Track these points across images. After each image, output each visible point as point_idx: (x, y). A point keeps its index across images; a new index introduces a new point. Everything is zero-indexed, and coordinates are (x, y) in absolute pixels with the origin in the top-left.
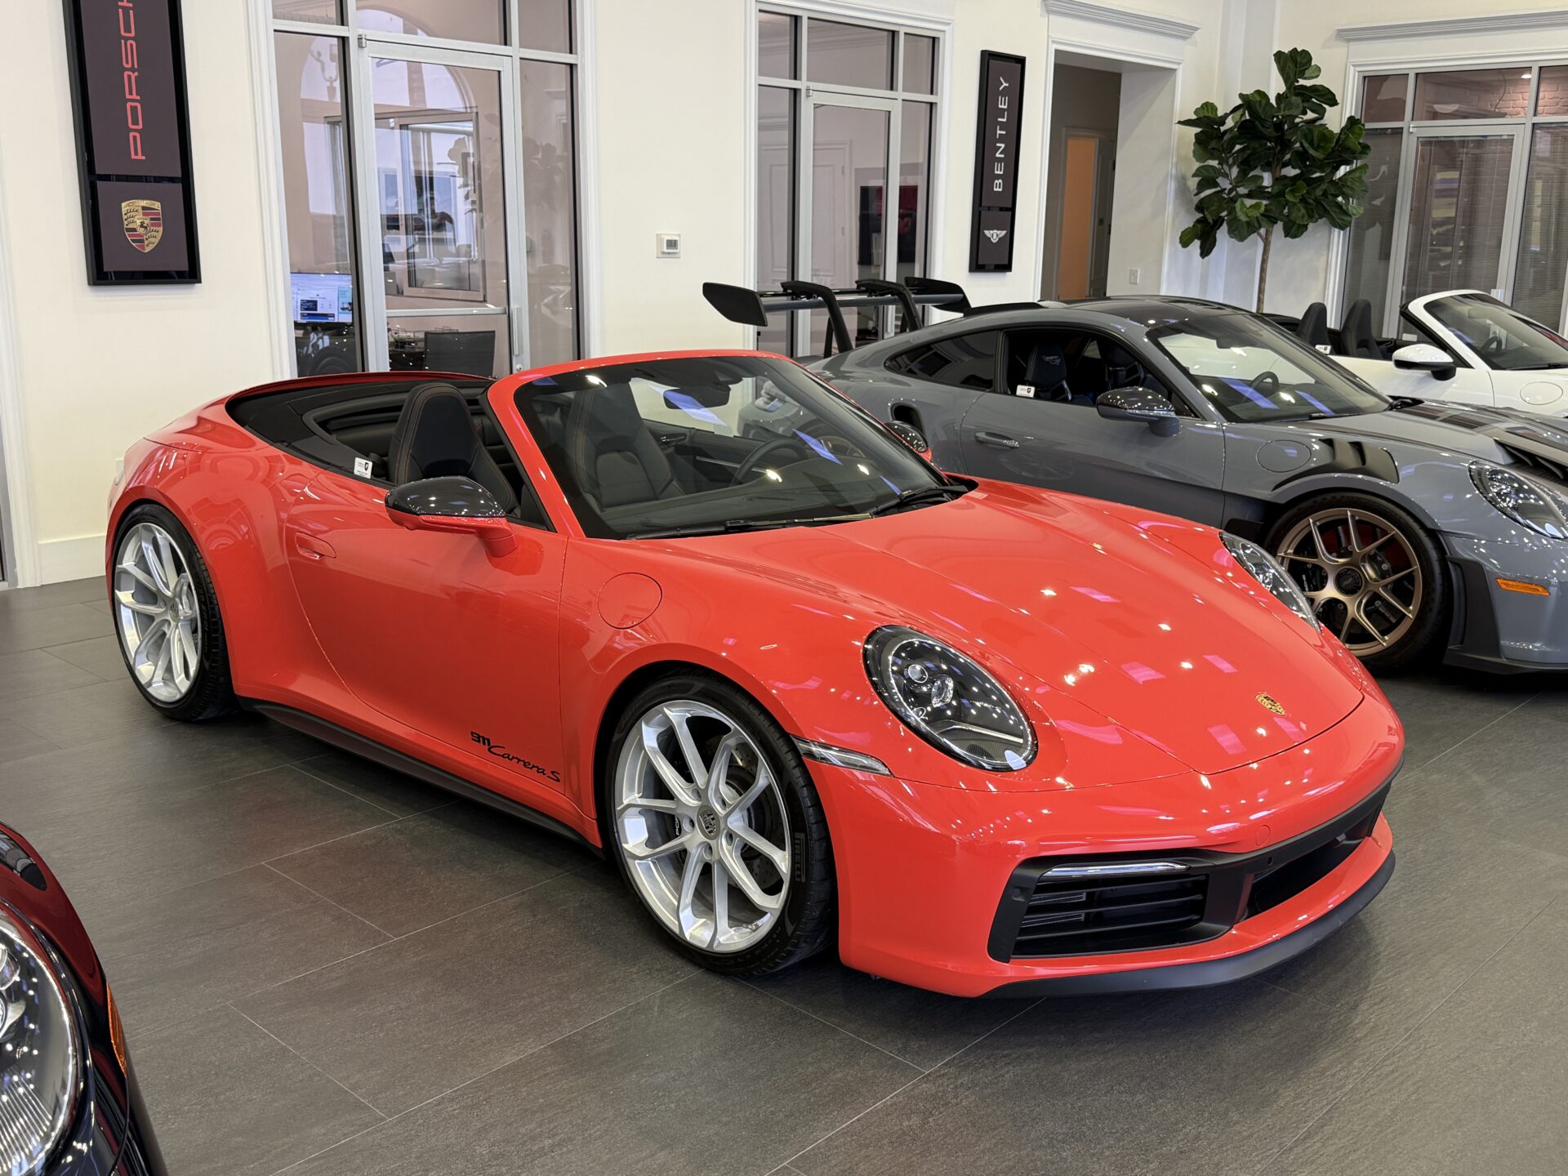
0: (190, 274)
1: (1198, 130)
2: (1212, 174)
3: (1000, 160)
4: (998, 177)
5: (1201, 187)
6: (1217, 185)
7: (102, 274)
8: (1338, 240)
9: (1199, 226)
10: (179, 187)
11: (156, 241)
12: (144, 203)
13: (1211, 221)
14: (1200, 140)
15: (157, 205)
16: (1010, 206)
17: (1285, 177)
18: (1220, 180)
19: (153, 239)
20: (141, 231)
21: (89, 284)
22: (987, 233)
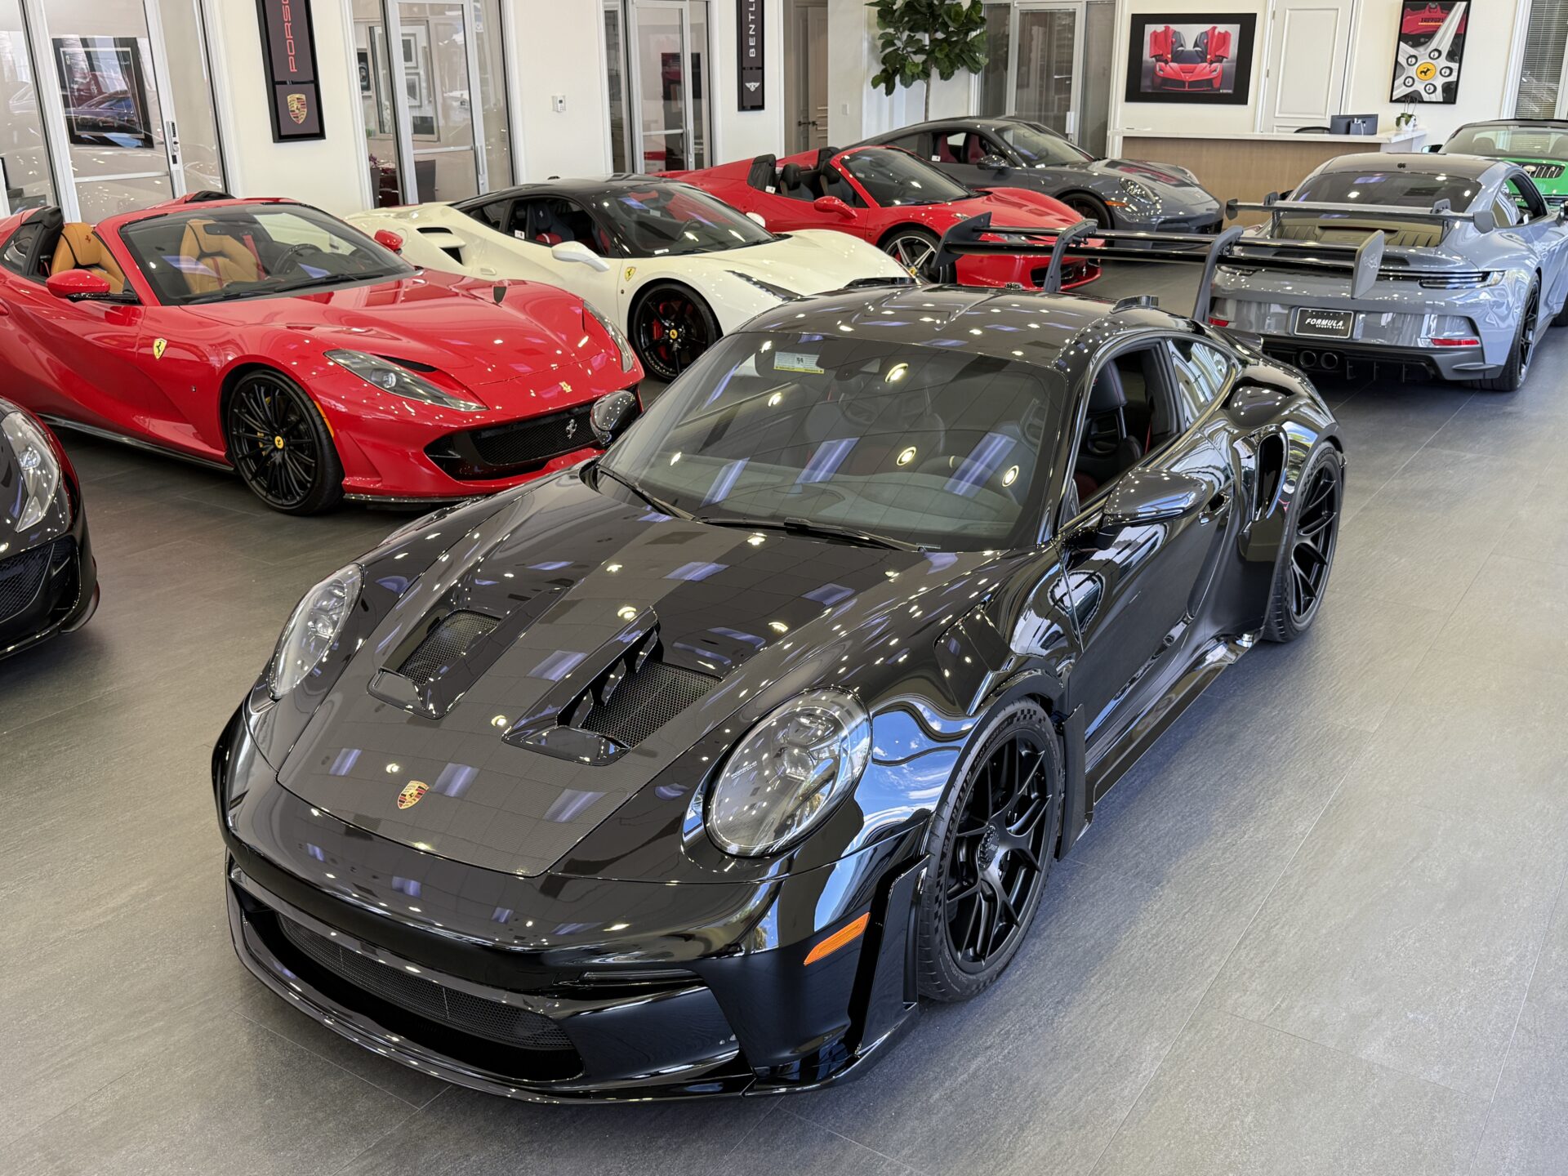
0: (320, 135)
1: (879, 8)
2: (890, 38)
3: (752, 36)
4: (752, 47)
5: (884, 46)
6: (894, 45)
7: (280, 136)
8: (975, 80)
9: (884, 74)
10: (312, 86)
11: (304, 117)
12: (298, 96)
13: (891, 71)
14: (881, 15)
15: (303, 97)
16: (760, 66)
17: (936, 39)
18: (896, 41)
19: (302, 115)
20: (297, 111)
21: (274, 142)
22: (748, 85)
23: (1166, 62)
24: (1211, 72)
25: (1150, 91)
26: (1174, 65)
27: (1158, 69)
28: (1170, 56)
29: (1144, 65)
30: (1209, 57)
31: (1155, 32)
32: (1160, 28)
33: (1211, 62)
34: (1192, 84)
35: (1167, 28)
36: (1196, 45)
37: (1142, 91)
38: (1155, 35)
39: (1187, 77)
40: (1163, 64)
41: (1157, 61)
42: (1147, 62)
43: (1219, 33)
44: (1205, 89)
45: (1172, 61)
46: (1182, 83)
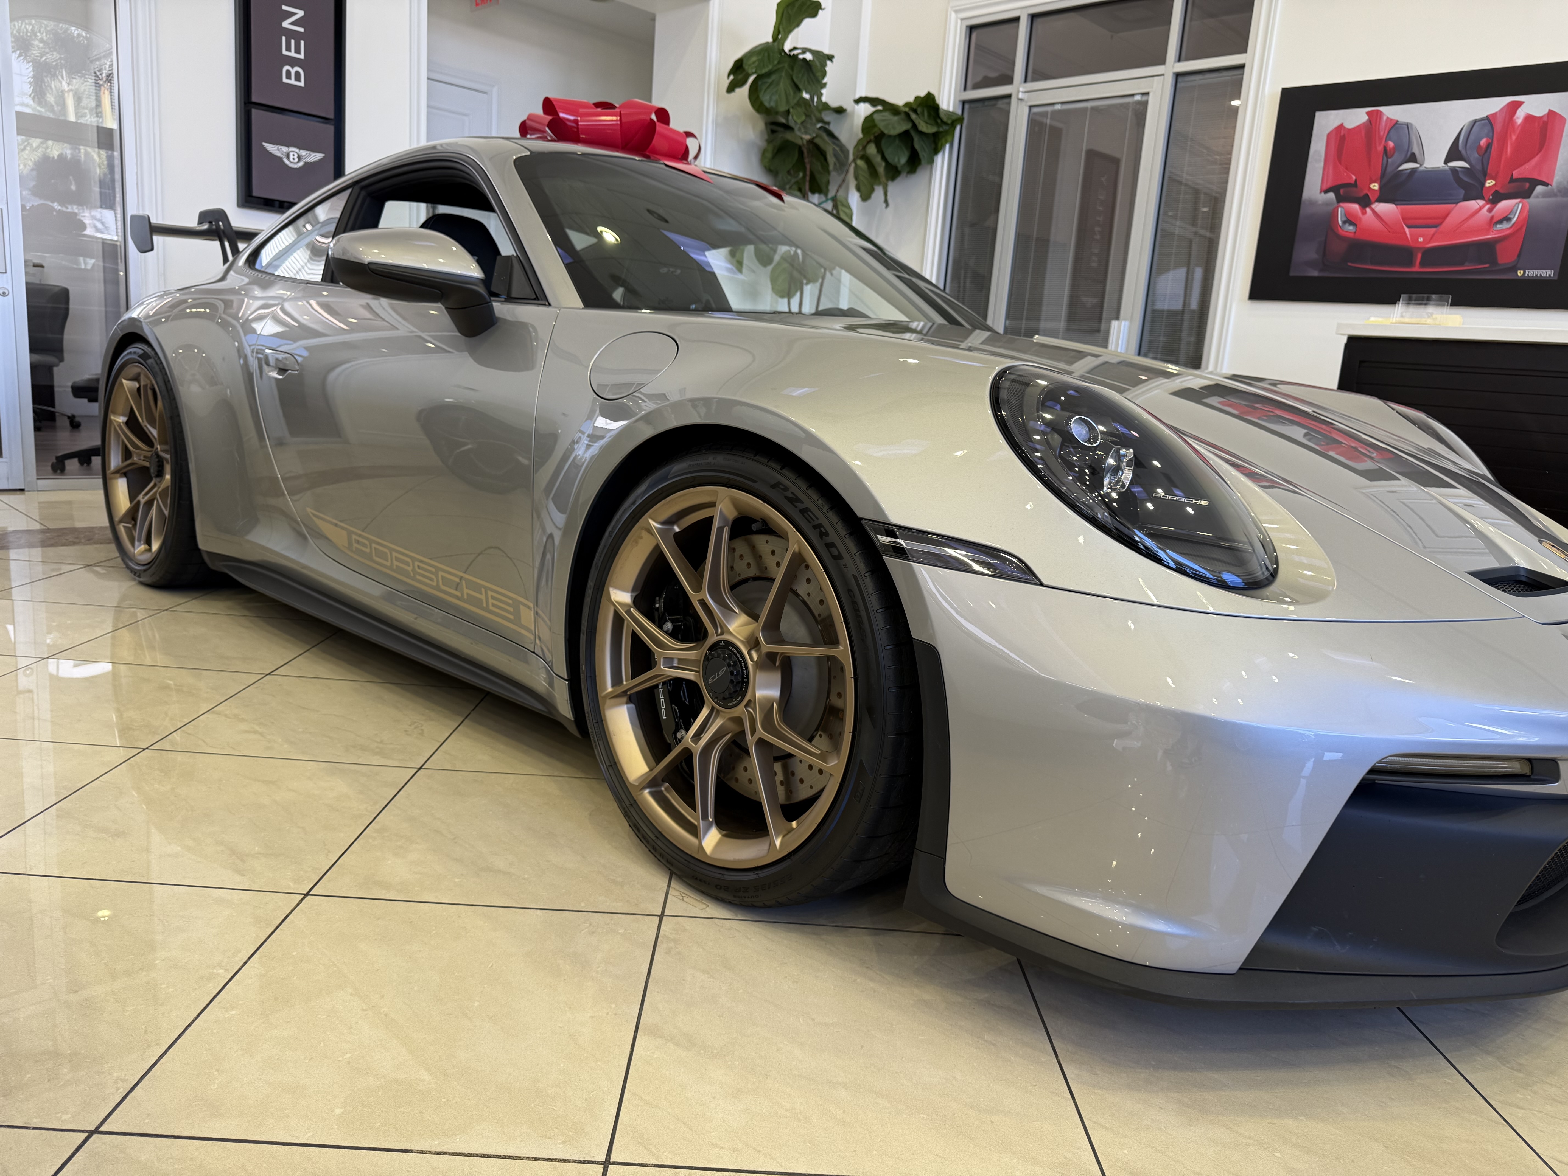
3: (290, 34)
4: (293, 62)
23: (1365, 202)
24: (1493, 222)
25: (1315, 273)
26: (1382, 208)
27: (1340, 222)
28: (1375, 186)
29: (1304, 211)
30: (1490, 183)
31: (1341, 126)
32: (1356, 117)
33: (1497, 197)
34: (1432, 255)
35: (1374, 118)
36: (1454, 153)
37: (1292, 274)
38: (1340, 135)
39: (1421, 238)
40: (1355, 207)
41: (1340, 199)
42: (1312, 203)
43: (1529, 118)
44: (1469, 268)
45: (1380, 200)
46: (1405, 254)
